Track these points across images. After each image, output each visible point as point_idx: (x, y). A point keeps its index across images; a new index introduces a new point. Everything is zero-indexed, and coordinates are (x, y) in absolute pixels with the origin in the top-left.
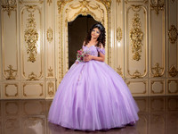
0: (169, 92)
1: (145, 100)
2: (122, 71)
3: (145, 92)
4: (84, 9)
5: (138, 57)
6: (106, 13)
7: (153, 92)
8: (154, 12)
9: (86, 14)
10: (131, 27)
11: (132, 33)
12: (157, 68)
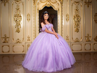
0: (94, 50)
1: (81, 54)
2: (69, 38)
3: (81, 50)
4: (48, 3)
5: (77, 31)
6: (60, 6)
7: (85, 50)
8: (86, 5)
9: (49, 6)
10: (74, 14)
11: (74, 17)
12: (88, 36)
